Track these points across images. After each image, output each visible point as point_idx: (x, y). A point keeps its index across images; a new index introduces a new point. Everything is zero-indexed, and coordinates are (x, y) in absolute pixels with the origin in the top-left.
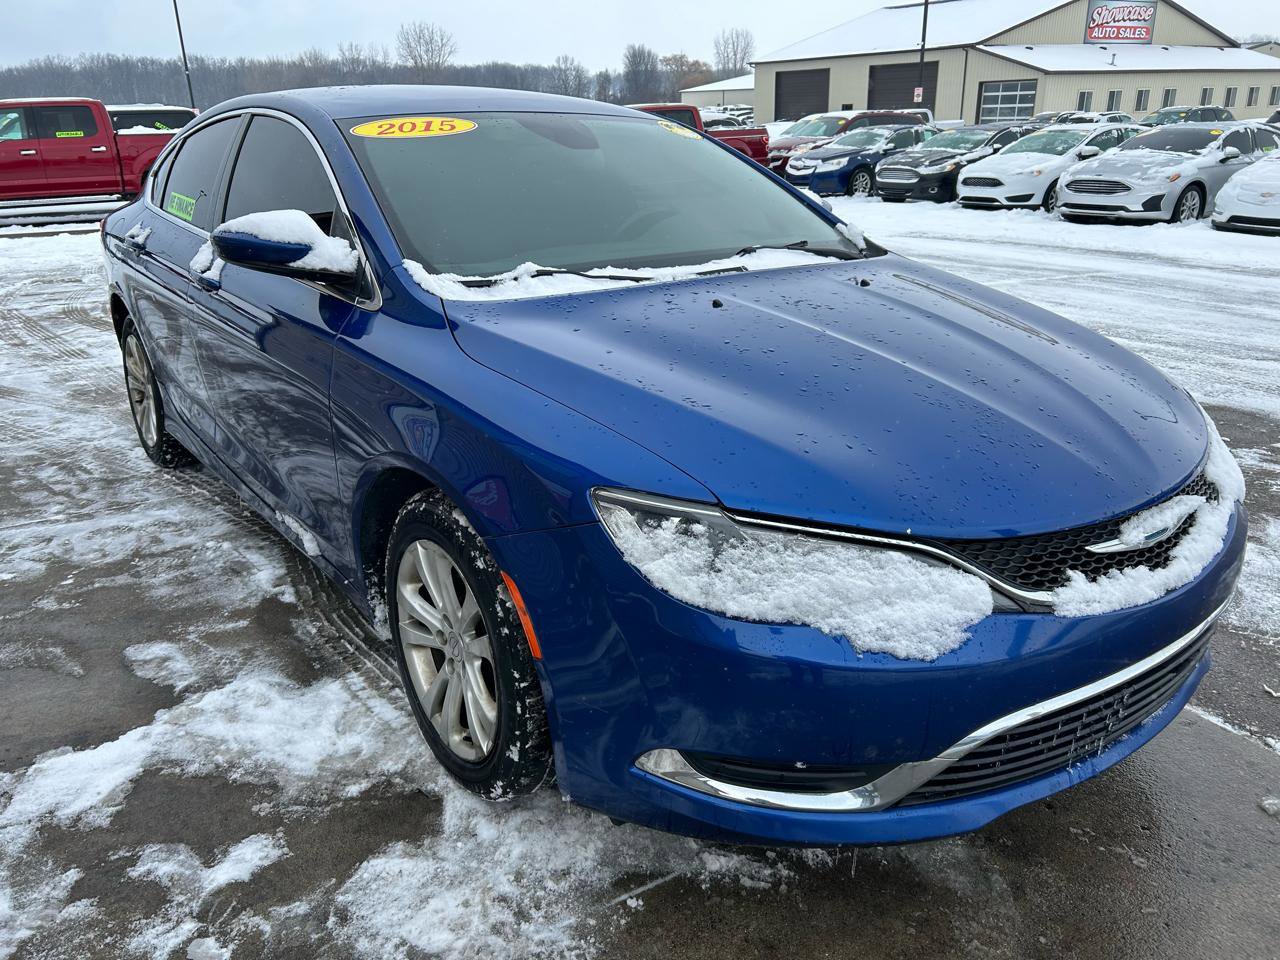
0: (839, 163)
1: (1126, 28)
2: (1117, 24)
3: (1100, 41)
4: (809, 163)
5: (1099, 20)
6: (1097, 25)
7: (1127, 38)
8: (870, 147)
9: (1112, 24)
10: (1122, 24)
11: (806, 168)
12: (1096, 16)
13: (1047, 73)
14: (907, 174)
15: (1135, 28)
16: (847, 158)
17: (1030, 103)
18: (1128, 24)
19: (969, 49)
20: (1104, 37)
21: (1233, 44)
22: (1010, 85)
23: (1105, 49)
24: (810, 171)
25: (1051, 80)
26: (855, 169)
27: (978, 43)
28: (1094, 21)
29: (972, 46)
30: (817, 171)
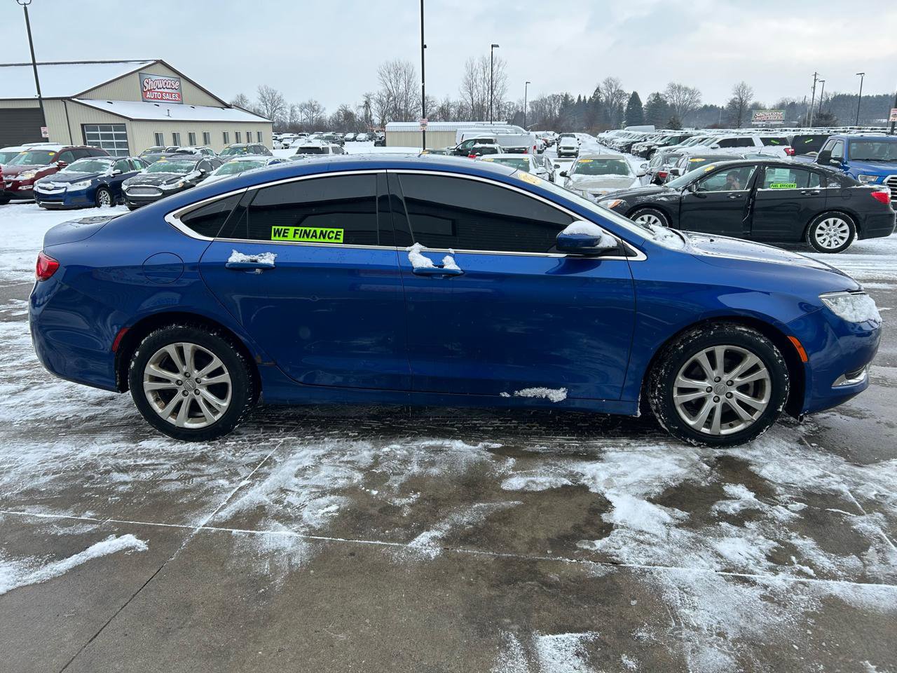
0: (85, 184)
1: (166, 93)
2: (159, 90)
3: (153, 100)
4: (58, 185)
5: (148, 87)
6: (148, 90)
7: (168, 99)
8: (102, 172)
9: (157, 90)
10: (162, 90)
11: (56, 188)
12: (146, 84)
13: (131, 120)
14: (152, 190)
15: (172, 94)
16: (90, 181)
17: (124, 139)
18: (166, 90)
19: (66, 101)
20: (154, 98)
21: (228, 107)
22: (105, 127)
23: (158, 106)
24: (62, 191)
25: (135, 126)
26: (98, 188)
27: (74, 97)
28: (146, 87)
29: (69, 99)
30: (68, 190)
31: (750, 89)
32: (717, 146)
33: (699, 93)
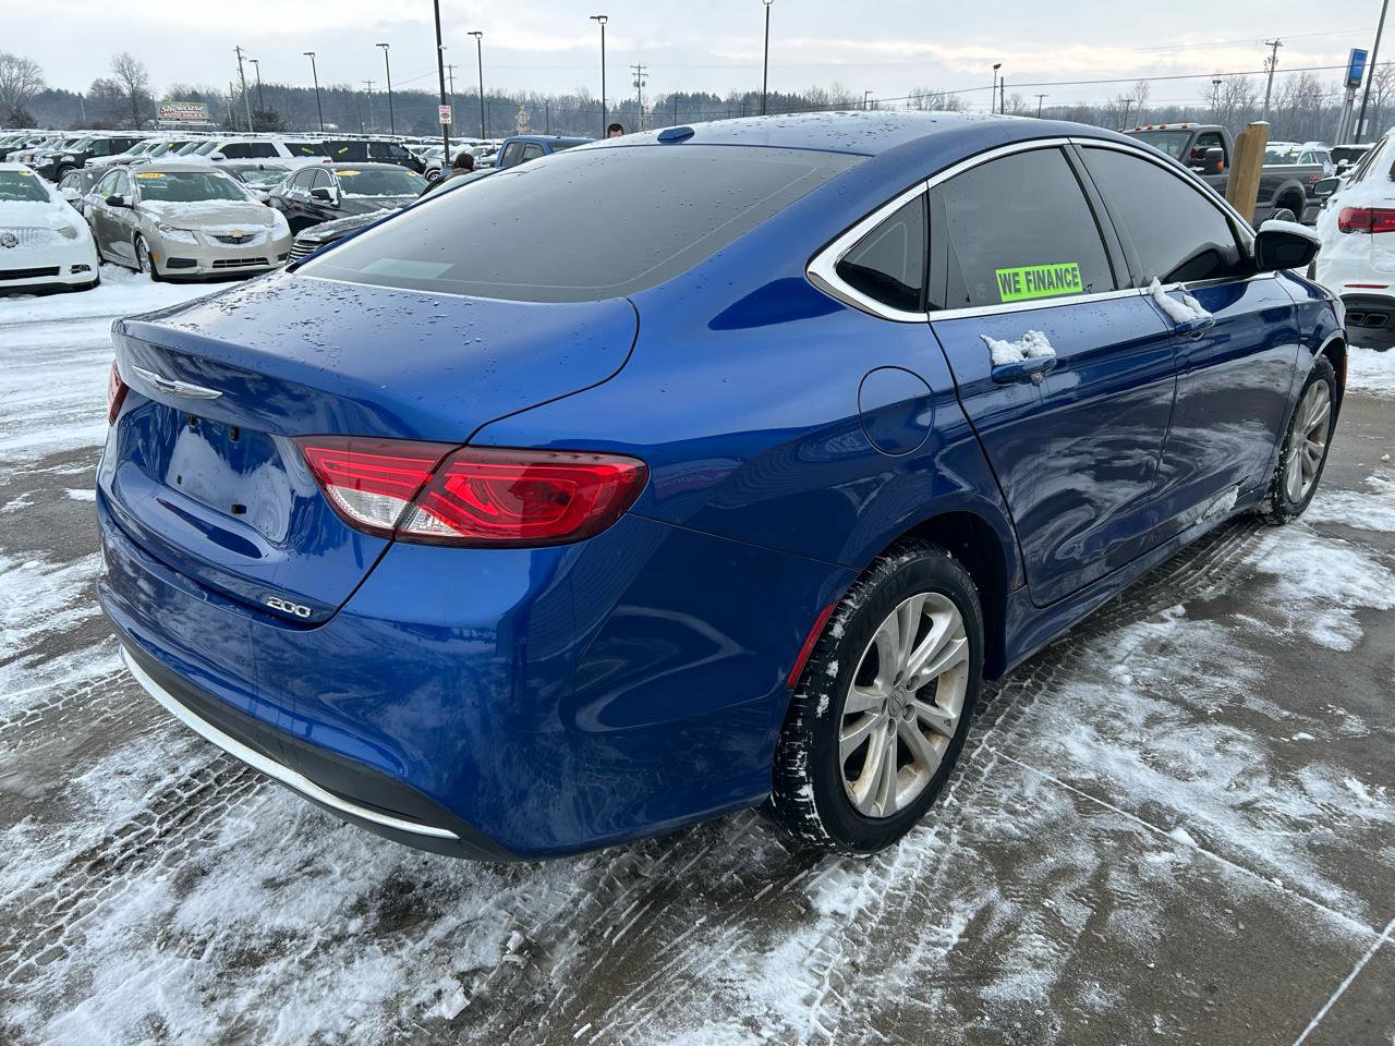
31: (141, 65)
32: (221, 155)
33: (36, 67)
